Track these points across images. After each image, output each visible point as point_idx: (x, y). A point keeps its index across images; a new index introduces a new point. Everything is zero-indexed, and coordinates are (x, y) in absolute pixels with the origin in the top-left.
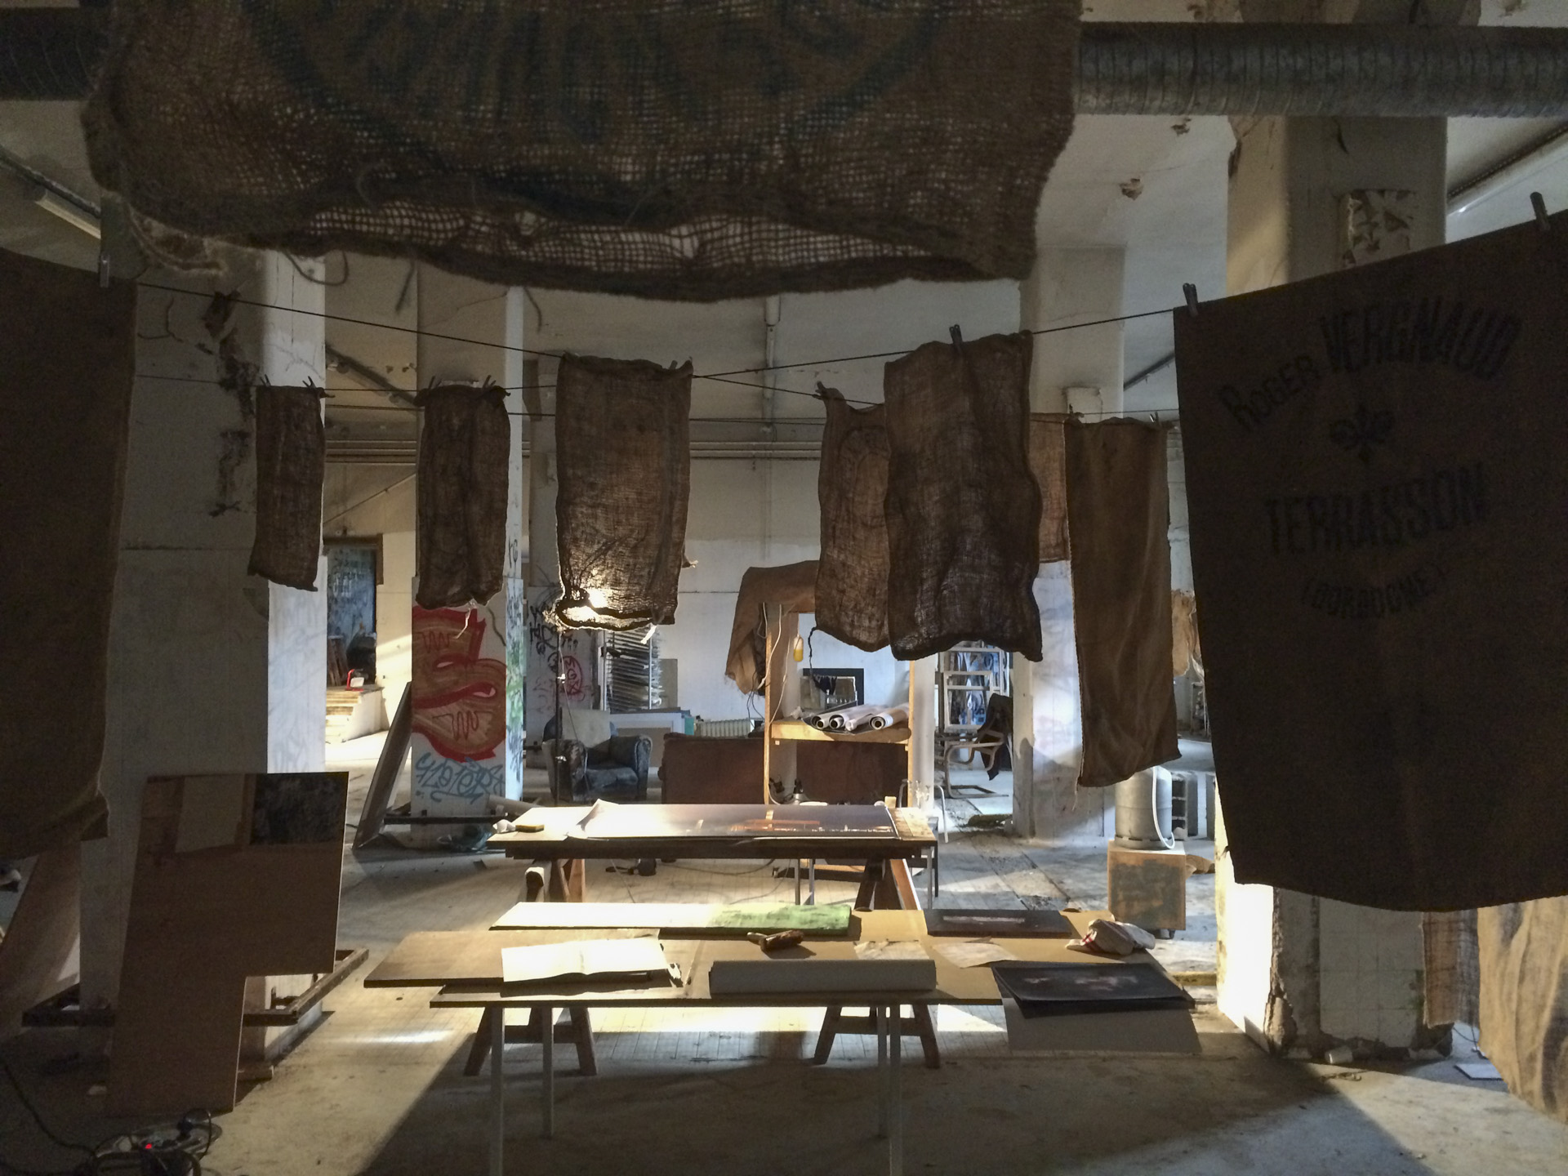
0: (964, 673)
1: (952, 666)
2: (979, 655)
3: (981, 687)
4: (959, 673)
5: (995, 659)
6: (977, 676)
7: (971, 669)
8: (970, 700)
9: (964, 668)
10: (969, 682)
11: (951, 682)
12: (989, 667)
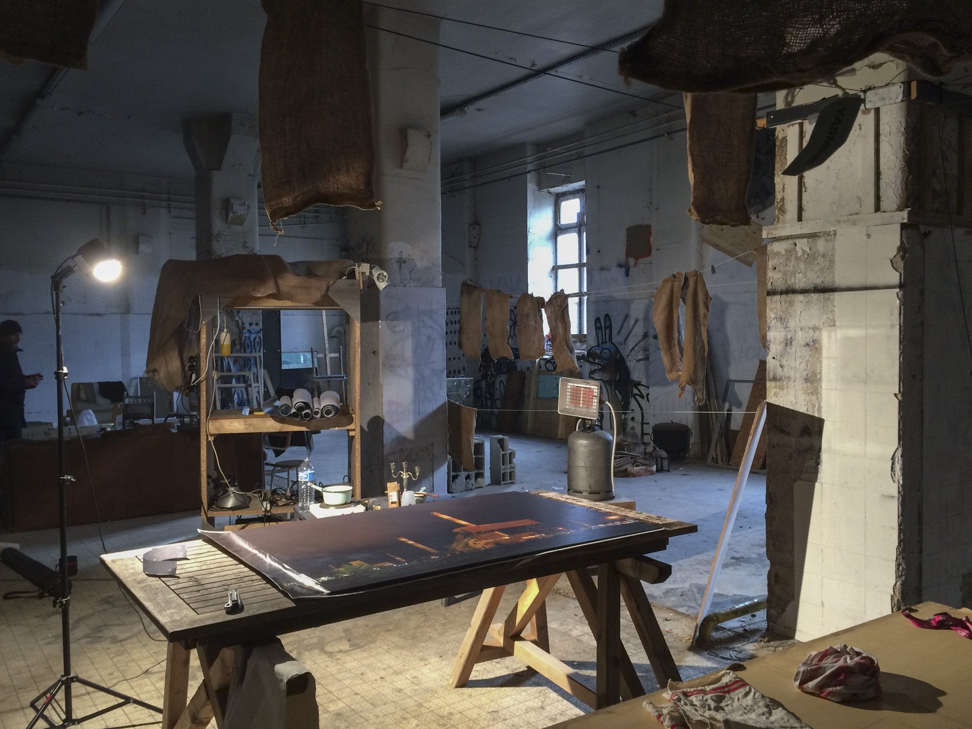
0: (229, 374)
1: (219, 368)
2: (240, 359)
3: (243, 385)
4: (225, 374)
5: (253, 362)
6: (239, 376)
7: (234, 371)
8: (236, 396)
9: (229, 370)
10: (234, 381)
11: (219, 382)
12: (247, 369)
